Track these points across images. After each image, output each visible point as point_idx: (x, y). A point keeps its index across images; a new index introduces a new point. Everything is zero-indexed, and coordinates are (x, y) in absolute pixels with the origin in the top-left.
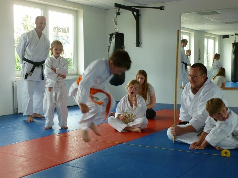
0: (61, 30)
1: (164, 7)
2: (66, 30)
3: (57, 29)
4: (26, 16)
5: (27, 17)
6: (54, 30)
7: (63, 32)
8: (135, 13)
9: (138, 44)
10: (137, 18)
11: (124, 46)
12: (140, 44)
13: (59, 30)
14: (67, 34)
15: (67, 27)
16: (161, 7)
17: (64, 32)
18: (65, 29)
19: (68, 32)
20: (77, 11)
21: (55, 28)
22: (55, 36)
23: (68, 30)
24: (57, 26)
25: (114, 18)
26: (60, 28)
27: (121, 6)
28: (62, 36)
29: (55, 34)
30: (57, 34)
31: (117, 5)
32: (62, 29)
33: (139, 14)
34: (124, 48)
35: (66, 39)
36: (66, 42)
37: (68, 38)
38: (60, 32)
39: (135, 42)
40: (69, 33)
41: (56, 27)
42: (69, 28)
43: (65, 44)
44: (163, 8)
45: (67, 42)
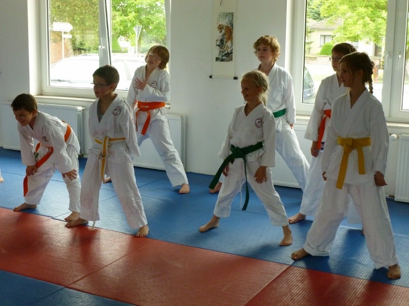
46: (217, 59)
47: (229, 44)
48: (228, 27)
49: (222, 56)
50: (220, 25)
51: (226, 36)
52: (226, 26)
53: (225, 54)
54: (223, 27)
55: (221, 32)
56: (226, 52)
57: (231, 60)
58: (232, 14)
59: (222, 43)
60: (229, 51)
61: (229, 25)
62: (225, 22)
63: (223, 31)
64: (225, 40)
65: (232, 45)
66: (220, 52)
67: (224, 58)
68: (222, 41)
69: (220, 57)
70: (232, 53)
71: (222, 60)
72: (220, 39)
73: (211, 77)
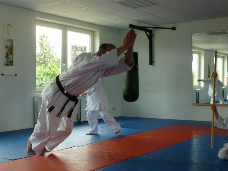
0: (79, 49)
1: (176, 27)
2: (83, 49)
3: (75, 48)
4: (43, 35)
5: (44, 37)
6: (73, 49)
7: (80, 51)
8: (148, 33)
9: (151, 62)
10: (151, 38)
11: (138, 64)
12: (153, 63)
13: (77, 49)
15: (84, 46)
16: (173, 28)
17: (81, 51)
18: (82, 48)
19: (85, 51)
20: (93, 32)
21: (73, 47)
22: (73, 54)
23: (85, 49)
24: (75, 45)
26: (77, 47)
27: (136, 27)
29: (73, 53)
30: (75, 53)
31: (131, 26)
32: (80, 48)
33: (152, 34)
34: (138, 66)
38: (78, 51)
39: (149, 60)
41: (74, 46)
42: (86, 47)
44: (175, 29)
46: (5, 64)
47: (11, 56)
48: (10, 47)
49: (8, 63)
50: (6, 46)
51: (9, 52)
52: (9, 47)
53: (9, 62)
54: (7, 47)
55: (7, 49)
56: (9, 61)
57: (13, 65)
58: (12, 41)
59: (7, 56)
60: (11, 60)
61: (11, 46)
62: (9, 44)
63: (8, 49)
64: (9, 54)
65: (13, 57)
66: (7, 60)
67: (9, 64)
68: (7, 54)
69: (7, 63)
70: (13, 61)
71: (8, 65)
72: (6, 53)
73: (3, 75)
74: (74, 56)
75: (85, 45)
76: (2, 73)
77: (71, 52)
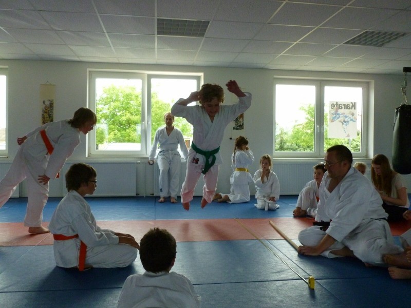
0: (343, 107)
2: (351, 106)
3: (337, 106)
6: (332, 107)
7: (345, 108)
13: (339, 106)
14: (353, 110)
15: (352, 103)
17: (347, 108)
18: (347, 105)
19: (353, 108)
20: (368, 83)
21: (333, 105)
22: (333, 114)
23: (354, 106)
24: (337, 103)
25: (403, 86)
26: (340, 104)
28: (344, 114)
29: (333, 111)
30: (337, 111)
32: (344, 105)
35: (350, 116)
36: (349, 120)
37: (353, 114)
38: (342, 108)
40: (355, 109)
41: (335, 103)
42: (355, 103)
43: (348, 122)
45: (352, 120)
46: (234, 128)
47: (241, 120)
56: (239, 124)
57: (243, 128)
59: (237, 120)
60: (241, 124)
65: (243, 120)
66: (236, 124)
69: (236, 127)
70: (243, 125)
71: (237, 129)
73: (231, 139)
74: (334, 116)
75: (353, 101)
76: (230, 137)
77: (330, 112)
